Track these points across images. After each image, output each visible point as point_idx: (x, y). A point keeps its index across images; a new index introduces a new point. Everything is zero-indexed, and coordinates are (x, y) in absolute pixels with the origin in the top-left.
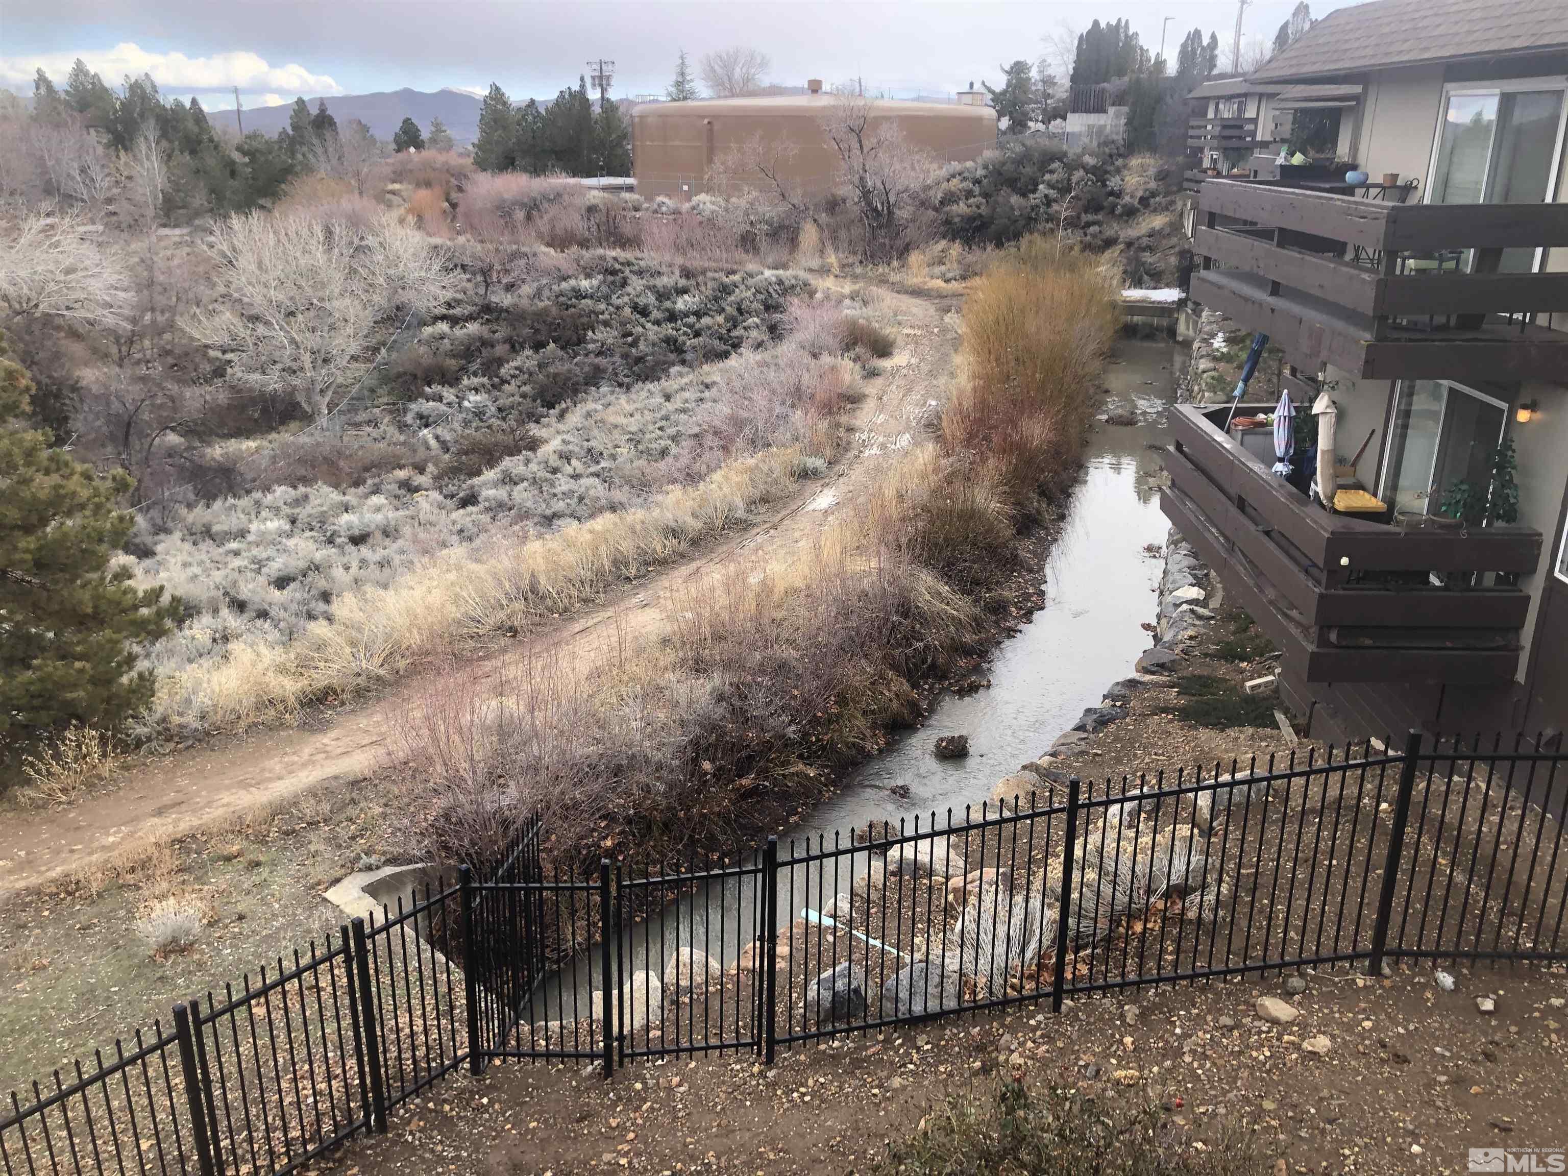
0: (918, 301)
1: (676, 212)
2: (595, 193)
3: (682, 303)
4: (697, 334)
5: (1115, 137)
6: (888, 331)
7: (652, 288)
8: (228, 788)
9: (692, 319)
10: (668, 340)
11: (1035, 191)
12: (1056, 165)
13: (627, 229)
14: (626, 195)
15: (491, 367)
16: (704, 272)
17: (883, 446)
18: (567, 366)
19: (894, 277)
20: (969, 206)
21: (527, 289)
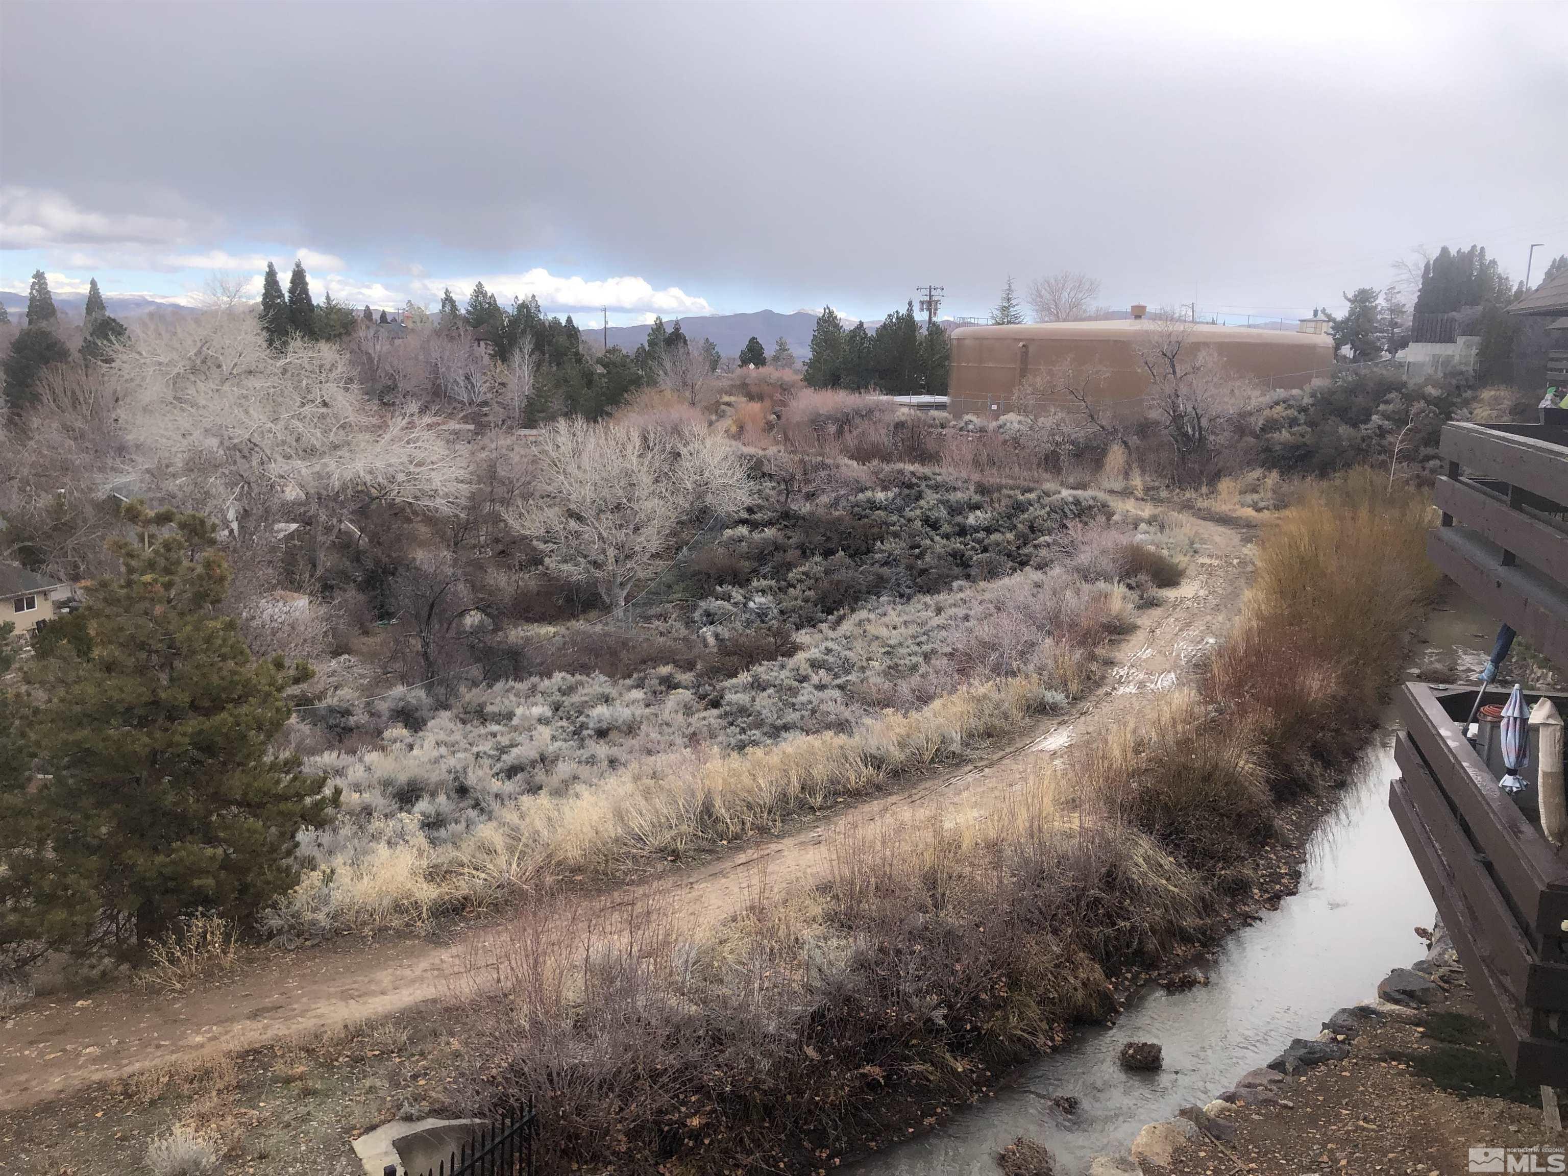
0: (1221, 529)
1: (982, 430)
2: (905, 410)
3: (972, 519)
4: (985, 550)
5: (1463, 368)
6: (1181, 560)
7: (945, 503)
8: (329, 996)
9: (981, 535)
10: (955, 554)
11: (1367, 420)
12: (1393, 395)
13: (931, 445)
14: (934, 413)
15: (780, 571)
16: (999, 488)
17: (1141, 685)
18: (850, 573)
19: (1202, 503)
20: (1292, 434)
21: (824, 499)
